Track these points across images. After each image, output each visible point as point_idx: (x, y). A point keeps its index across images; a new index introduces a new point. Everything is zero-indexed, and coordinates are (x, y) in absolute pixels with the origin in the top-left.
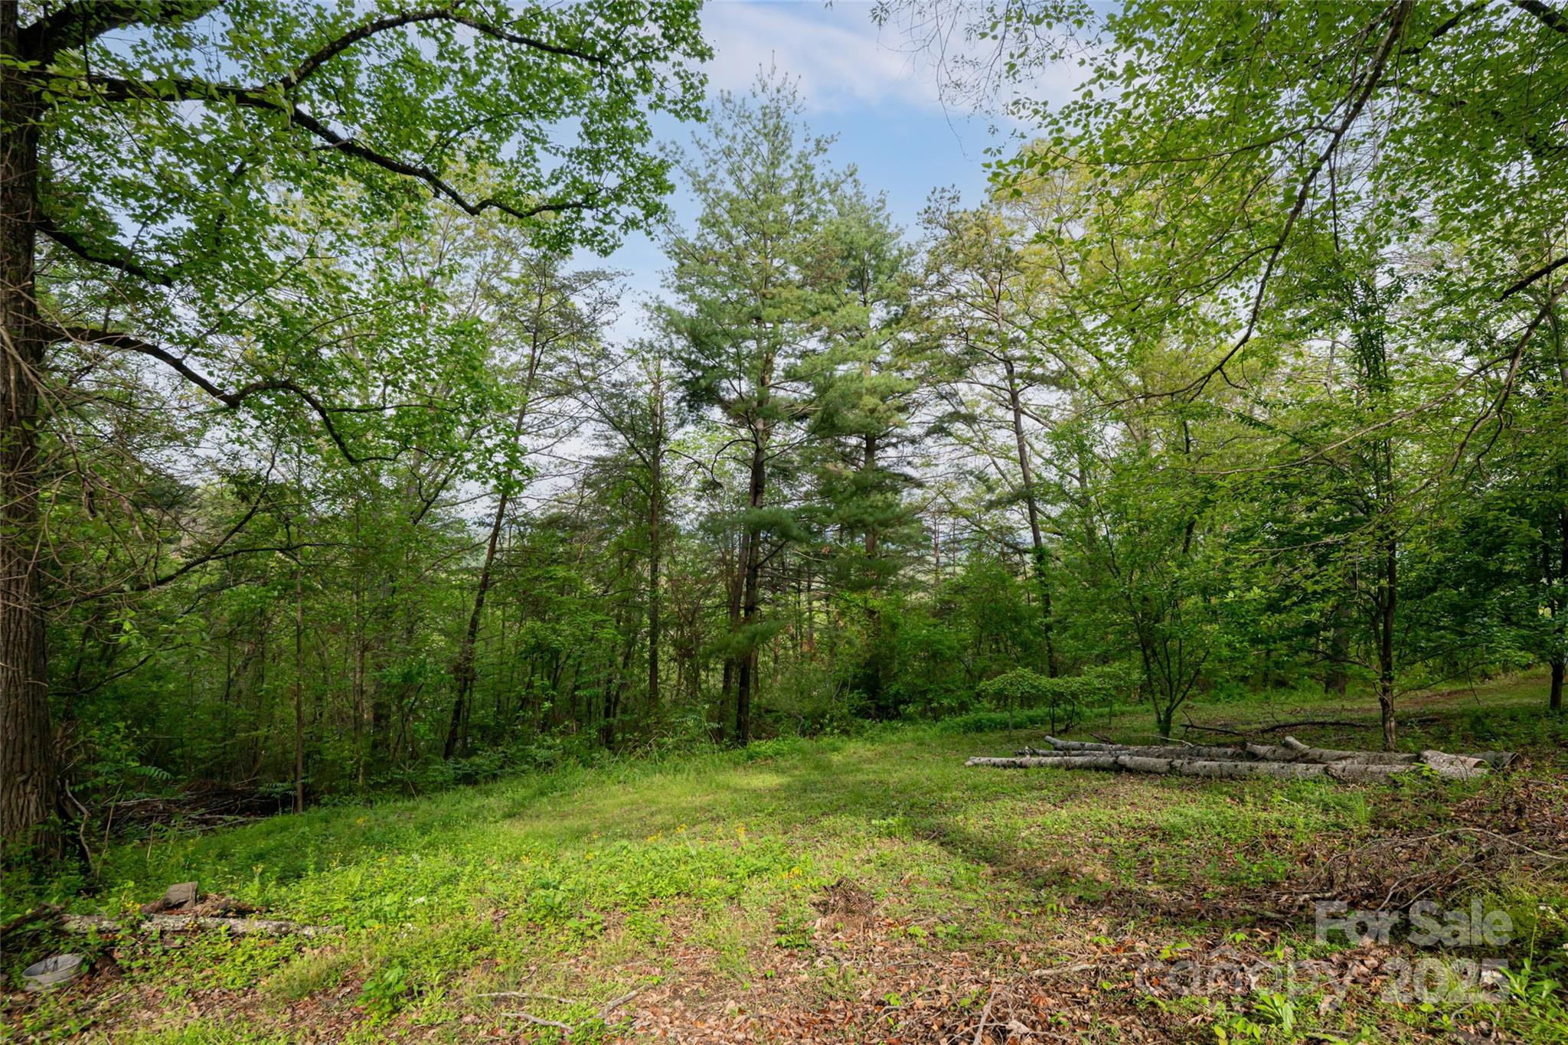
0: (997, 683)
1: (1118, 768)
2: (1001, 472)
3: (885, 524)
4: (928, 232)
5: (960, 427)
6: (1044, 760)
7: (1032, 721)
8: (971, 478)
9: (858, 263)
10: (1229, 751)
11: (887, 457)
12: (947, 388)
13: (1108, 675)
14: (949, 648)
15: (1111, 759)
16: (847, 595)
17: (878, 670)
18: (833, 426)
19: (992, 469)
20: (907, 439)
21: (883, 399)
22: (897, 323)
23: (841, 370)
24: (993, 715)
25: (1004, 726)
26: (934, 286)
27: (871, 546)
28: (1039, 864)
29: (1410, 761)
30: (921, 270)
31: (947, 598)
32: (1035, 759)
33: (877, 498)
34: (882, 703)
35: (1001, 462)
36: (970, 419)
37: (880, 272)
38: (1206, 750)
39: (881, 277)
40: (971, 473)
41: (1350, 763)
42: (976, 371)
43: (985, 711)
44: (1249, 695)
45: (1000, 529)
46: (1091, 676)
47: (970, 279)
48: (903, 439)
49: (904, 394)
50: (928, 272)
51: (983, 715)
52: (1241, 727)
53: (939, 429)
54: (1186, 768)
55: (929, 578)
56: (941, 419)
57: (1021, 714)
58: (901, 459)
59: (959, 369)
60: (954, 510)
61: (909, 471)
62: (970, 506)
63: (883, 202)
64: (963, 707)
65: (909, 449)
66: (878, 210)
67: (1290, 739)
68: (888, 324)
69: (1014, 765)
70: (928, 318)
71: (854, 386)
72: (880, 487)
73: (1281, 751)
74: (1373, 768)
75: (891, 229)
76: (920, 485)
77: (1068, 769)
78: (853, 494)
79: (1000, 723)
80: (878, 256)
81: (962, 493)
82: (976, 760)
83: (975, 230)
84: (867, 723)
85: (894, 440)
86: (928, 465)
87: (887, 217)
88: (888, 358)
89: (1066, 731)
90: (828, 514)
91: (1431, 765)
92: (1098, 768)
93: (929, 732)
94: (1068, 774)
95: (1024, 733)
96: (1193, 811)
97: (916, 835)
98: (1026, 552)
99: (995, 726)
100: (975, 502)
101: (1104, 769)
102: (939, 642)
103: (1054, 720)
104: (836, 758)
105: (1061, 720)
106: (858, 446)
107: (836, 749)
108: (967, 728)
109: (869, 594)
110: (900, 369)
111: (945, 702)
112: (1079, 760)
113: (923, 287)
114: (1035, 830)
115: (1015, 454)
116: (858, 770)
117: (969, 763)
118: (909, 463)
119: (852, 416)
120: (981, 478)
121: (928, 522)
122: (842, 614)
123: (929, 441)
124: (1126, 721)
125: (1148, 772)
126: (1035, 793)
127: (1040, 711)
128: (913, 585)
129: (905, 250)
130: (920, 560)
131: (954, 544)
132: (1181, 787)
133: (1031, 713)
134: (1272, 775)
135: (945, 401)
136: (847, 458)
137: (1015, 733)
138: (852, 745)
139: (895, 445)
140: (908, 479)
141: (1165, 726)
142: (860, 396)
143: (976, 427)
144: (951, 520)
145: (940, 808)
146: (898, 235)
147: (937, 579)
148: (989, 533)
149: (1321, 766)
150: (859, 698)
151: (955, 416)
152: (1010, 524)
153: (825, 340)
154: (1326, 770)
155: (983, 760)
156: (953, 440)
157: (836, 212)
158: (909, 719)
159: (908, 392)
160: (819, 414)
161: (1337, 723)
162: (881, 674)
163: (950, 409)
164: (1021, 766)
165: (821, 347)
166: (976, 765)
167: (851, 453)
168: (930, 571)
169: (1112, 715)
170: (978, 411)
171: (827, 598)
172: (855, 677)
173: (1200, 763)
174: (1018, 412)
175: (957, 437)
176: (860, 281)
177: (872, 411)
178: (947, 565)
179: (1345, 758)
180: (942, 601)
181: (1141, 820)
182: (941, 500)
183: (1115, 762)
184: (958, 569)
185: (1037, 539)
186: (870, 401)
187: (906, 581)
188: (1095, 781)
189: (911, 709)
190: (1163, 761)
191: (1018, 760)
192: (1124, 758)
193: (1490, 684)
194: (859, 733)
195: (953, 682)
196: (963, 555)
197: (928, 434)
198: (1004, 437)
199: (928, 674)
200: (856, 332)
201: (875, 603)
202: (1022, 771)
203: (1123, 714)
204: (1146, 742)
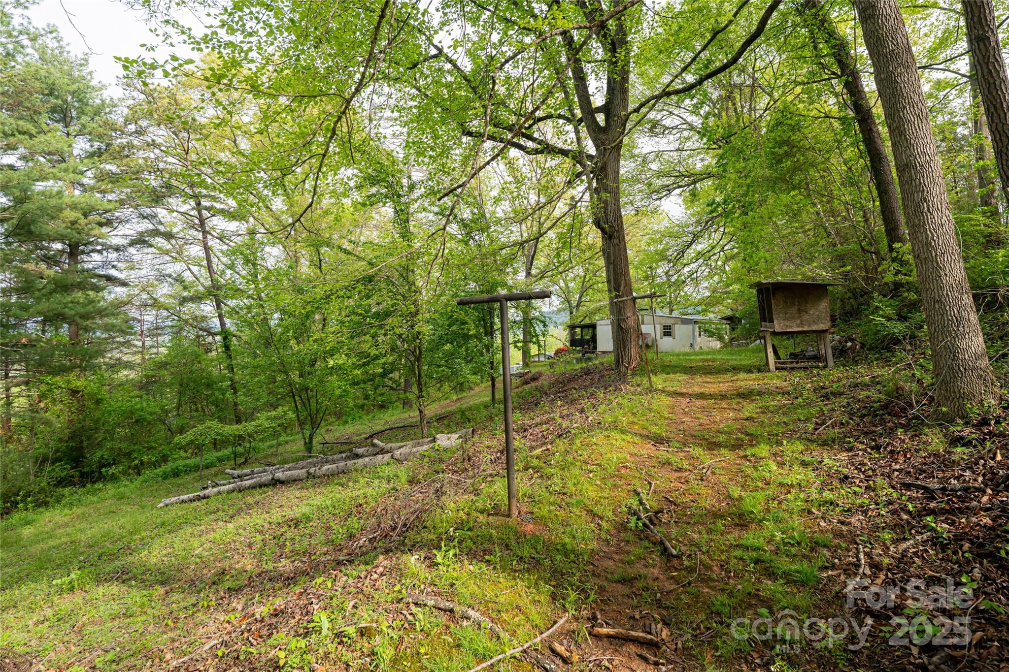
0: (189, 435)
1: (276, 483)
2: (195, 276)
3: (85, 317)
4: (127, 93)
5: (160, 241)
6: (222, 488)
7: (220, 460)
8: (170, 280)
9: (60, 102)
10: (344, 455)
11: (93, 261)
12: (148, 211)
13: (275, 418)
14: (151, 414)
15: (270, 477)
16: (48, 379)
17: (82, 442)
18: (30, 233)
19: (188, 273)
20: (111, 247)
21: (85, 215)
22: (100, 156)
23: (39, 186)
24: (188, 462)
25: (197, 468)
26: (133, 133)
27: (74, 336)
28: (205, 572)
29: (431, 442)
30: (121, 119)
31: (151, 373)
32: (216, 490)
33: (79, 295)
34: (86, 470)
35: (195, 269)
36: (169, 236)
37: (83, 113)
38: (330, 458)
39: (83, 117)
40: (170, 276)
41: (404, 449)
42: (170, 200)
43: (181, 460)
44: (365, 417)
45: (195, 318)
46: (263, 419)
47: (166, 134)
48: (107, 248)
49: (106, 212)
50: (127, 122)
51: (180, 463)
52: (355, 438)
53: (140, 241)
54: (319, 473)
55: (138, 359)
56: (141, 234)
57: (211, 456)
58: (105, 264)
59: (157, 198)
60: (156, 304)
61: (113, 272)
62: (171, 300)
63: (86, 60)
64: (165, 459)
65: (113, 255)
66: (81, 65)
67: (376, 441)
68: (91, 155)
69: (199, 498)
70: (128, 156)
71: (53, 202)
72: (81, 286)
73: (371, 449)
74: (414, 450)
75: (94, 83)
76: (124, 284)
77: (240, 491)
78: (54, 291)
79: (195, 466)
80: (80, 101)
81: (163, 291)
82: (168, 501)
83: (167, 100)
84: (66, 491)
85: (99, 248)
86: (132, 269)
87: (91, 73)
88: (92, 182)
89: (244, 463)
90: (25, 308)
91: (438, 442)
92: (261, 486)
93: (128, 486)
94: (240, 495)
95: (213, 470)
96: (318, 501)
97: (99, 581)
98: (216, 334)
99: (188, 470)
100: (175, 298)
101: (266, 485)
102: (142, 409)
103: (236, 455)
104: (27, 532)
105: (241, 455)
106: (62, 252)
107: (28, 523)
108: (165, 477)
109: (72, 376)
110: (103, 192)
111: (145, 458)
112: (247, 483)
113: (123, 133)
114: (207, 546)
115: (205, 263)
116: (51, 537)
117: (161, 505)
118: (114, 267)
119: (52, 227)
120: (179, 279)
121: (134, 313)
122: (42, 397)
123: (132, 250)
124: (288, 447)
125: (295, 480)
126: (213, 517)
127: (227, 452)
128: (119, 364)
129: (108, 102)
130: (127, 344)
131: (156, 330)
132: (314, 486)
133: (220, 454)
134: (365, 466)
135: (146, 220)
136: (51, 260)
137: (206, 472)
138: (48, 514)
139: (100, 252)
140: (109, 279)
141: (309, 447)
142: (61, 210)
143: (173, 242)
144: (154, 312)
145: (129, 550)
146: (101, 89)
147: (143, 359)
148: (186, 321)
149: (390, 454)
150: (61, 470)
151: (156, 233)
152: (204, 314)
153: (23, 158)
154: (392, 457)
155: (173, 499)
156: (154, 250)
157: (37, 56)
158: (114, 478)
159: (110, 211)
160: (15, 221)
161: (404, 426)
162: (85, 444)
163: (151, 227)
164: (204, 497)
165: (19, 164)
166: (167, 505)
167: (54, 255)
168: (135, 353)
169: (279, 445)
170: (175, 230)
171: (27, 383)
172: (57, 451)
173: (326, 467)
174: (205, 233)
175: (158, 249)
176: (63, 115)
177: (73, 223)
178: (151, 347)
179: (402, 447)
180: (147, 376)
181: (284, 516)
182: (144, 296)
183: (273, 479)
184: (162, 350)
185: (223, 324)
186: (70, 215)
187: (112, 362)
188: (258, 496)
189: (112, 470)
190: (304, 471)
191: (201, 494)
192: (279, 475)
193: (472, 392)
194: (58, 501)
195: (155, 441)
196: (166, 339)
197: (132, 244)
198: (196, 251)
199: (132, 439)
200: (59, 157)
201: (79, 383)
202: (204, 501)
203: (287, 442)
204: (296, 460)
